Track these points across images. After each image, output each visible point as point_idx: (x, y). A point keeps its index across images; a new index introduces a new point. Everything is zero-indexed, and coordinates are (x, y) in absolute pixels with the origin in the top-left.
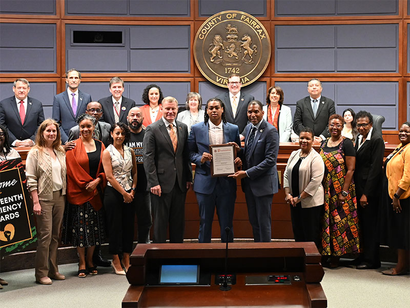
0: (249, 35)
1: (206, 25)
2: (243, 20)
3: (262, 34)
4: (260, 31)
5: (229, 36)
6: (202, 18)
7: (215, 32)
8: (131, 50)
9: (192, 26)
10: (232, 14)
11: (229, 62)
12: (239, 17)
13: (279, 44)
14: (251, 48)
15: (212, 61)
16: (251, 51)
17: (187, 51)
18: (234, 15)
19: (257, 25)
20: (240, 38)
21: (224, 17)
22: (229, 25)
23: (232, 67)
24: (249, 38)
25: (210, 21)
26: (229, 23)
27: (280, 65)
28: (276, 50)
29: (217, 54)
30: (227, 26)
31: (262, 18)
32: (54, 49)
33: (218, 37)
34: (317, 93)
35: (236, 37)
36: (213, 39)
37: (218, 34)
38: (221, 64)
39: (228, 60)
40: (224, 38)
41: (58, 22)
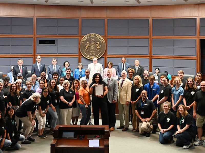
0: (98, 42)
1: (84, 38)
2: (96, 37)
3: (103, 41)
4: (102, 40)
5: (92, 42)
6: (83, 36)
7: (87, 40)
8: (58, 47)
9: (79, 38)
10: (93, 34)
11: (91, 51)
12: (95, 35)
13: (109, 44)
14: (99, 46)
15: (86, 50)
16: (99, 47)
17: (77, 47)
18: (94, 35)
19: (101, 38)
20: (95, 43)
21: (90, 35)
22: (92, 38)
23: (93, 52)
24: (98, 43)
25: (85, 37)
26: (92, 37)
27: (109, 52)
28: (108, 47)
29: (87, 48)
30: (91, 38)
31: (103, 36)
32: (32, 46)
33: (88, 42)
34: (137, 65)
35: (94, 42)
36: (86, 43)
37: (88, 41)
38: (89, 51)
39: (91, 50)
40: (90, 43)
41: (34, 37)
